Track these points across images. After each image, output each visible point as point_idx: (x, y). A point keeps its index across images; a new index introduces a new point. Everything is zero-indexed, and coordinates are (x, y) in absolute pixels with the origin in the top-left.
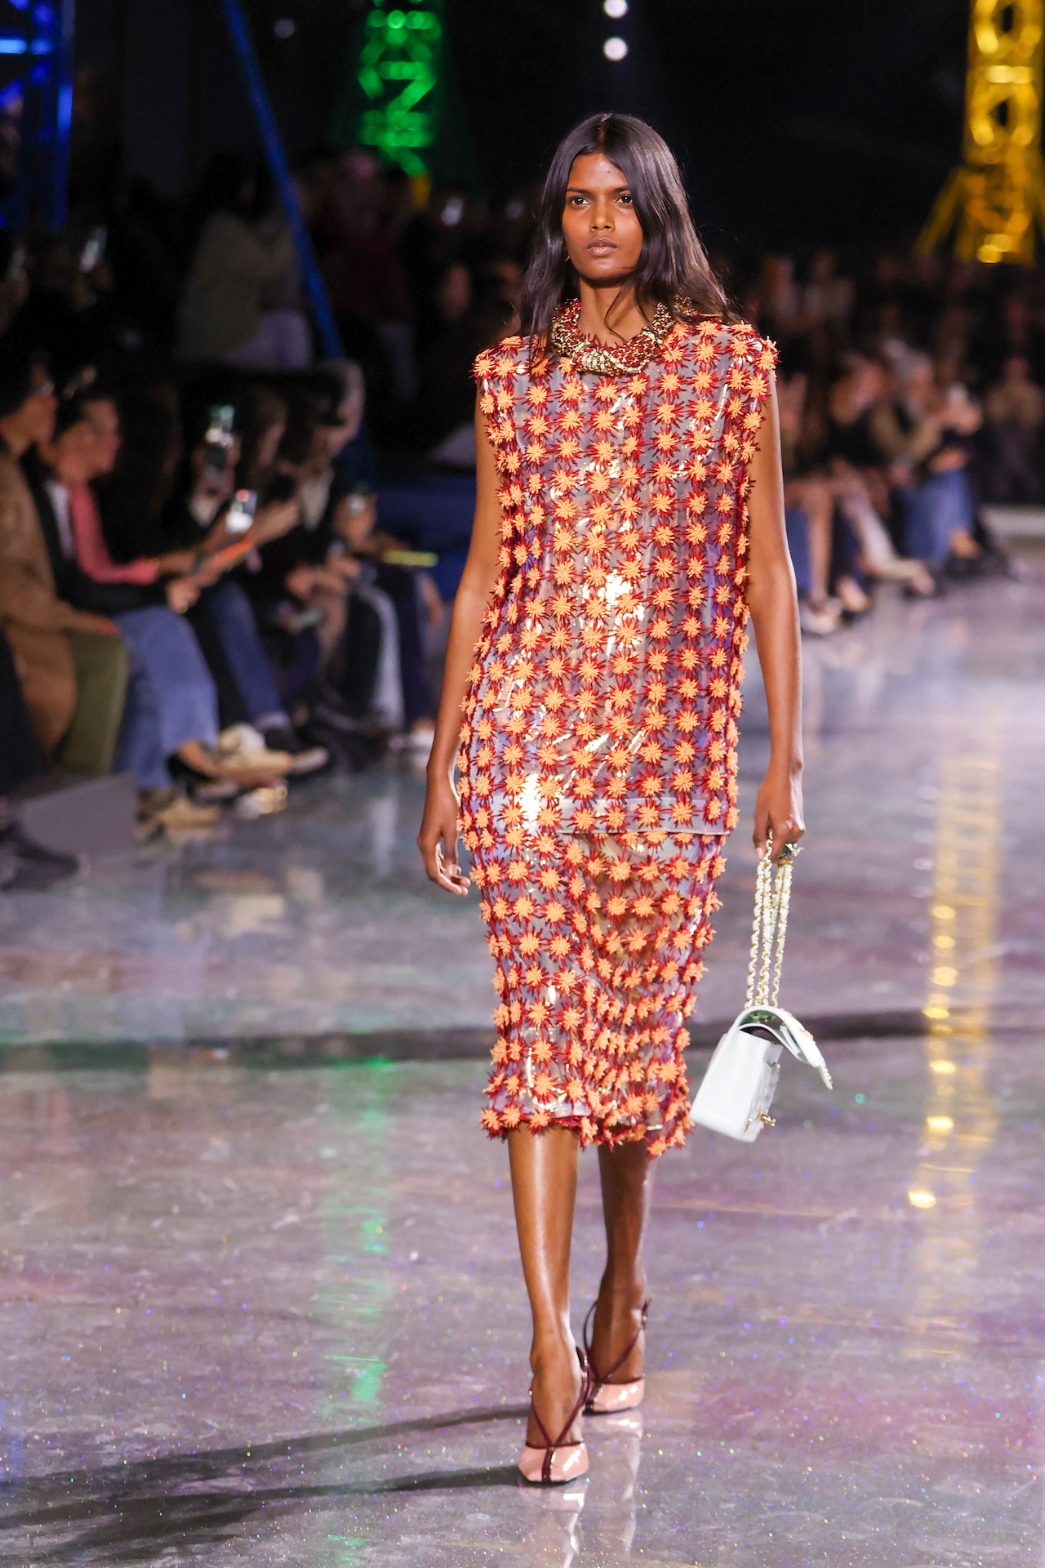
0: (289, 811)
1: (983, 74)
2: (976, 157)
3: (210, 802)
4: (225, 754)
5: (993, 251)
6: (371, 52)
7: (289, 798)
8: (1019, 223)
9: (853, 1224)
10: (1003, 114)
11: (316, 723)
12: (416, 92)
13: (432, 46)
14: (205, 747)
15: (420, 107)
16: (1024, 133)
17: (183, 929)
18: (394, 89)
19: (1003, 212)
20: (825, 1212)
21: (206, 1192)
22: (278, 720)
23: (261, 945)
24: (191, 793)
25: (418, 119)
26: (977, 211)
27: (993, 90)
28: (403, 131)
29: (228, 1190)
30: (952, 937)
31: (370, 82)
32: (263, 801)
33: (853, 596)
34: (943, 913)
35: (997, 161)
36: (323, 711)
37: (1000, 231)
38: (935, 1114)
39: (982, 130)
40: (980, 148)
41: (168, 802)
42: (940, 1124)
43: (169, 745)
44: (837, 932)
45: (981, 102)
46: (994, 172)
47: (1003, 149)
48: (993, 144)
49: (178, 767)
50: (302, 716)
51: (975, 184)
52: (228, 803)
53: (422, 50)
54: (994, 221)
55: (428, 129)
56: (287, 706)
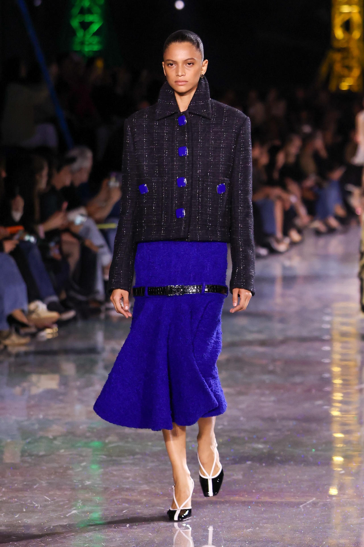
0: (59, 337)
1: (339, 9)
2: (336, 45)
3: (26, 335)
4: (31, 312)
5: (345, 86)
6: (76, 11)
7: (58, 332)
8: (356, 72)
9: (314, 504)
10: (347, 26)
11: (69, 298)
12: (95, 27)
13: (100, 7)
14: (23, 311)
15: (97, 33)
16: (357, 34)
17: (17, 390)
18: (85, 26)
19: (349, 68)
20: (302, 500)
21: (36, 502)
22: (54, 298)
23: (51, 395)
24: (17, 331)
25: (96, 39)
26: (338, 68)
27: (343, 16)
28: (90, 44)
29: (46, 500)
30: (341, 380)
31: (75, 23)
32: (48, 334)
33: (295, 236)
34: (336, 369)
35: (345, 46)
36: (72, 293)
37: (349, 76)
38: (336, 455)
39: (339, 33)
40: (338, 41)
41: (8, 336)
42: (338, 459)
43: (7, 311)
44: (298, 379)
45: (338, 21)
46: (345, 51)
47: (349, 40)
48: (343, 39)
49: (12, 320)
50: (64, 296)
51: (337, 57)
52: (33, 335)
53: (97, 9)
54: (346, 72)
55: (100, 43)
56: (57, 293)
